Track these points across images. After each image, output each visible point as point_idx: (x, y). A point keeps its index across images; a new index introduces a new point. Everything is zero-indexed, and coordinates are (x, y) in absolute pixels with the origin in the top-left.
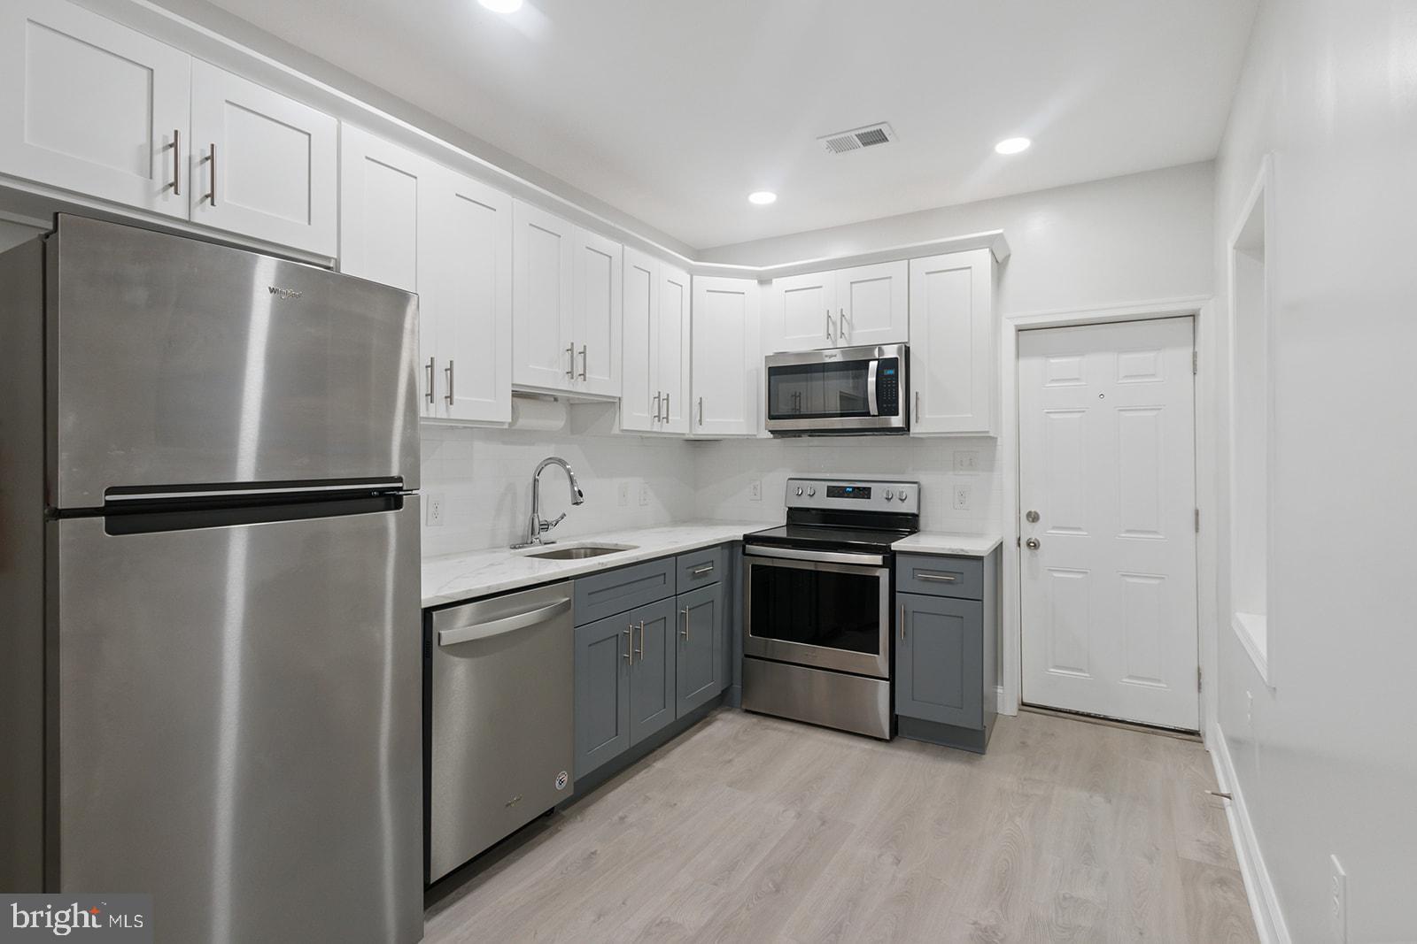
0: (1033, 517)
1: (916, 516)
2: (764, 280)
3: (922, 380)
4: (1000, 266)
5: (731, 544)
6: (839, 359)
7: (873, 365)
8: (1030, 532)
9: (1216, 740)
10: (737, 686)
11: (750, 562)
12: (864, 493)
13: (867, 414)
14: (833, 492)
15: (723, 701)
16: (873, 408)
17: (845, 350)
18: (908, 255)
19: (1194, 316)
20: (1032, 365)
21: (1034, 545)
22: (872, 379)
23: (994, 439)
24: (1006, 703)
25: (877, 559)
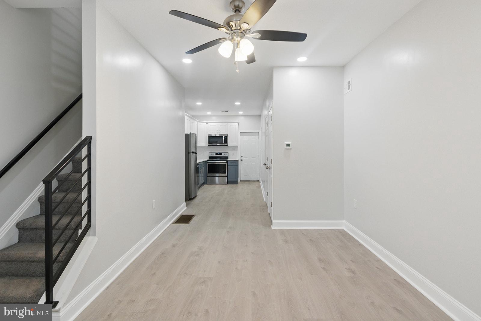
0: (242, 157)
1: (228, 157)
2: (207, 123)
3: (229, 139)
4: (238, 124)
5: (205, 161)
6: (218, 136)
7: (224, 137)
8: (242, 158)
9: (261, 181)
10: (206, 181)
11: (208, 164)
12: (221, 154)
13: (223, 143)
14: (216, 154)
15: (204, 184)
16: (224, 143)
17: (219, 135)
18: (228, 122)
19: (259, 132)
20: (242, 137)
21: (242, 160)
22: (224, 139)
23: (237, 147)
24: (239, 181)
25: (226, 162)
